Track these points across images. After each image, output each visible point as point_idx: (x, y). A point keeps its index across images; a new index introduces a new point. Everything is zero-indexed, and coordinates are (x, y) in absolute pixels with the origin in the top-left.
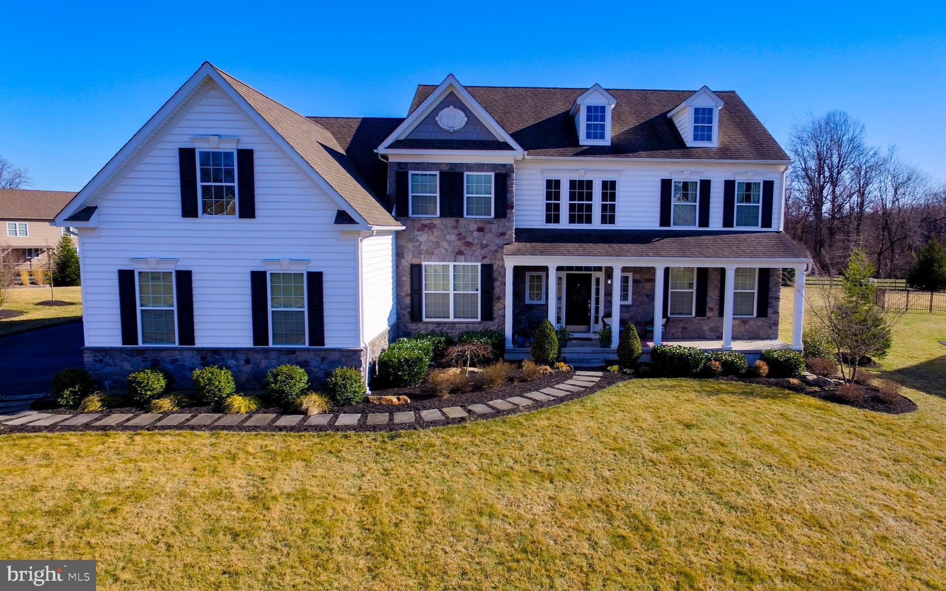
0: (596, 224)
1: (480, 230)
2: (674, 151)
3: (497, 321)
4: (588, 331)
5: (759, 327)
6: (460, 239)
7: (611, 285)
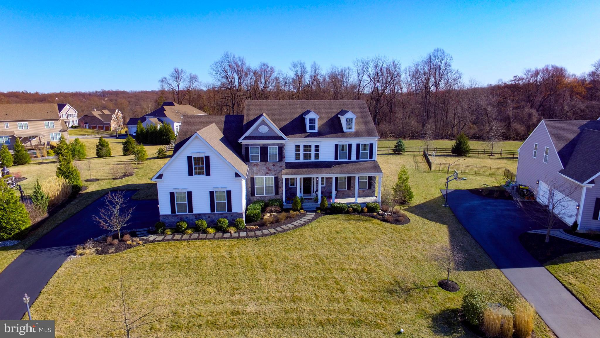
0: (313, 160)
1: (274, 165)
2: (339, 134)
3: (280, 195)
4: (311, 196)
5: (369, 193)
6: (267, 169)
7: (318, 180)
